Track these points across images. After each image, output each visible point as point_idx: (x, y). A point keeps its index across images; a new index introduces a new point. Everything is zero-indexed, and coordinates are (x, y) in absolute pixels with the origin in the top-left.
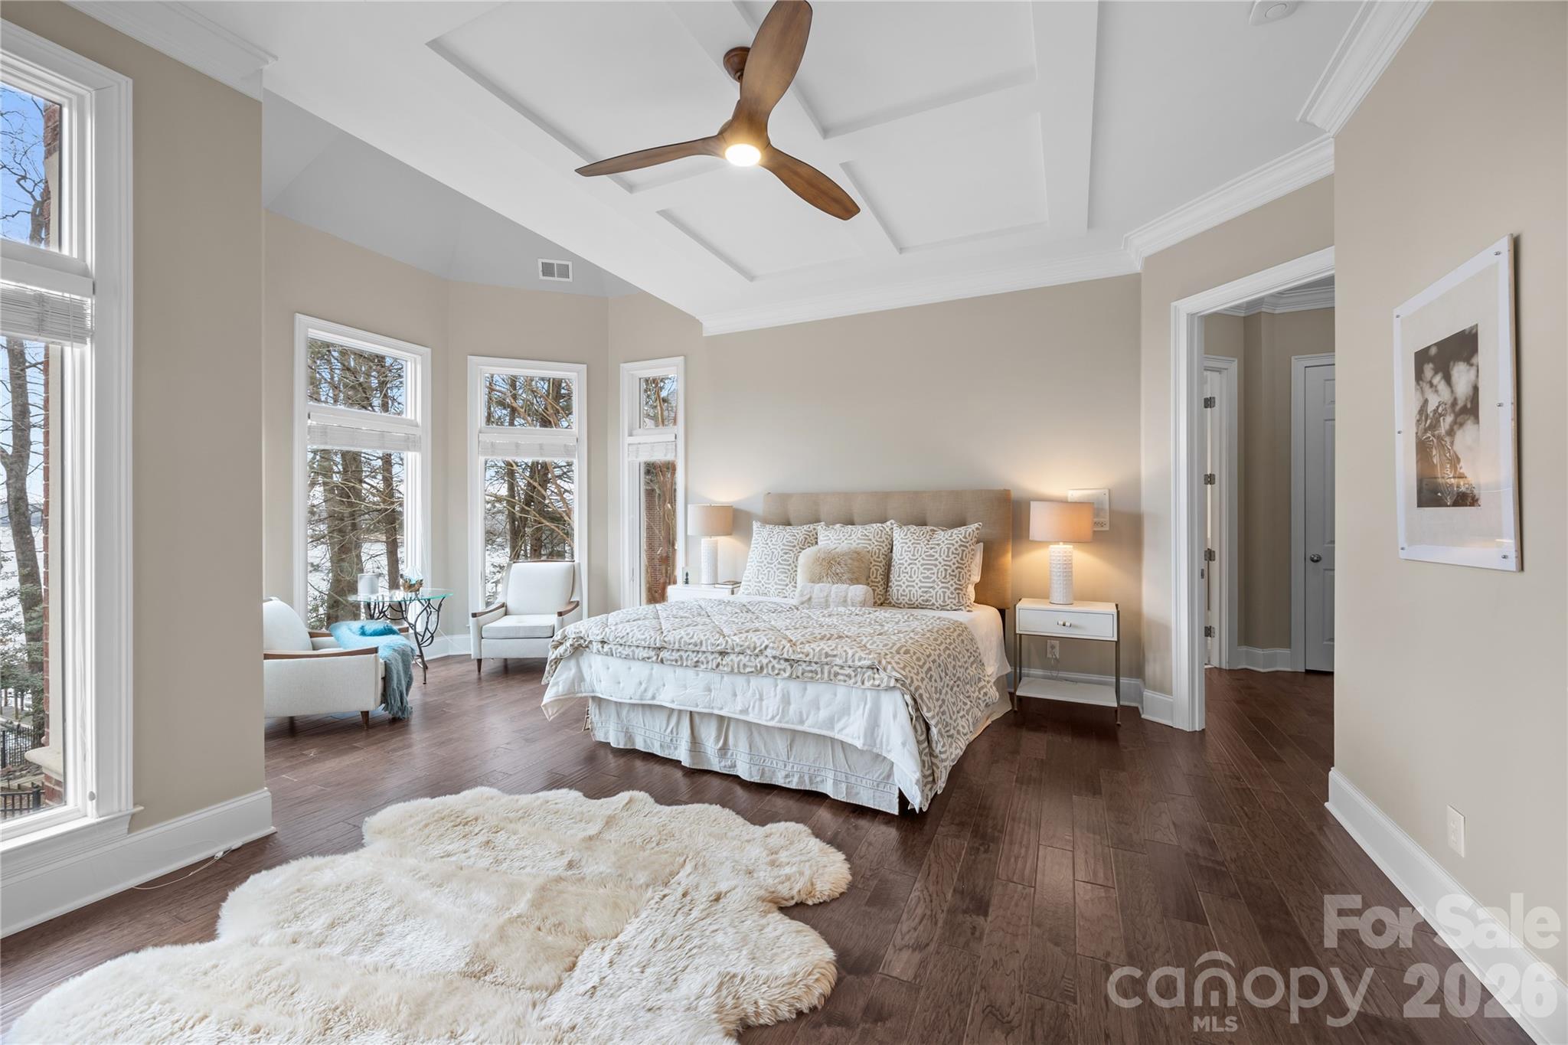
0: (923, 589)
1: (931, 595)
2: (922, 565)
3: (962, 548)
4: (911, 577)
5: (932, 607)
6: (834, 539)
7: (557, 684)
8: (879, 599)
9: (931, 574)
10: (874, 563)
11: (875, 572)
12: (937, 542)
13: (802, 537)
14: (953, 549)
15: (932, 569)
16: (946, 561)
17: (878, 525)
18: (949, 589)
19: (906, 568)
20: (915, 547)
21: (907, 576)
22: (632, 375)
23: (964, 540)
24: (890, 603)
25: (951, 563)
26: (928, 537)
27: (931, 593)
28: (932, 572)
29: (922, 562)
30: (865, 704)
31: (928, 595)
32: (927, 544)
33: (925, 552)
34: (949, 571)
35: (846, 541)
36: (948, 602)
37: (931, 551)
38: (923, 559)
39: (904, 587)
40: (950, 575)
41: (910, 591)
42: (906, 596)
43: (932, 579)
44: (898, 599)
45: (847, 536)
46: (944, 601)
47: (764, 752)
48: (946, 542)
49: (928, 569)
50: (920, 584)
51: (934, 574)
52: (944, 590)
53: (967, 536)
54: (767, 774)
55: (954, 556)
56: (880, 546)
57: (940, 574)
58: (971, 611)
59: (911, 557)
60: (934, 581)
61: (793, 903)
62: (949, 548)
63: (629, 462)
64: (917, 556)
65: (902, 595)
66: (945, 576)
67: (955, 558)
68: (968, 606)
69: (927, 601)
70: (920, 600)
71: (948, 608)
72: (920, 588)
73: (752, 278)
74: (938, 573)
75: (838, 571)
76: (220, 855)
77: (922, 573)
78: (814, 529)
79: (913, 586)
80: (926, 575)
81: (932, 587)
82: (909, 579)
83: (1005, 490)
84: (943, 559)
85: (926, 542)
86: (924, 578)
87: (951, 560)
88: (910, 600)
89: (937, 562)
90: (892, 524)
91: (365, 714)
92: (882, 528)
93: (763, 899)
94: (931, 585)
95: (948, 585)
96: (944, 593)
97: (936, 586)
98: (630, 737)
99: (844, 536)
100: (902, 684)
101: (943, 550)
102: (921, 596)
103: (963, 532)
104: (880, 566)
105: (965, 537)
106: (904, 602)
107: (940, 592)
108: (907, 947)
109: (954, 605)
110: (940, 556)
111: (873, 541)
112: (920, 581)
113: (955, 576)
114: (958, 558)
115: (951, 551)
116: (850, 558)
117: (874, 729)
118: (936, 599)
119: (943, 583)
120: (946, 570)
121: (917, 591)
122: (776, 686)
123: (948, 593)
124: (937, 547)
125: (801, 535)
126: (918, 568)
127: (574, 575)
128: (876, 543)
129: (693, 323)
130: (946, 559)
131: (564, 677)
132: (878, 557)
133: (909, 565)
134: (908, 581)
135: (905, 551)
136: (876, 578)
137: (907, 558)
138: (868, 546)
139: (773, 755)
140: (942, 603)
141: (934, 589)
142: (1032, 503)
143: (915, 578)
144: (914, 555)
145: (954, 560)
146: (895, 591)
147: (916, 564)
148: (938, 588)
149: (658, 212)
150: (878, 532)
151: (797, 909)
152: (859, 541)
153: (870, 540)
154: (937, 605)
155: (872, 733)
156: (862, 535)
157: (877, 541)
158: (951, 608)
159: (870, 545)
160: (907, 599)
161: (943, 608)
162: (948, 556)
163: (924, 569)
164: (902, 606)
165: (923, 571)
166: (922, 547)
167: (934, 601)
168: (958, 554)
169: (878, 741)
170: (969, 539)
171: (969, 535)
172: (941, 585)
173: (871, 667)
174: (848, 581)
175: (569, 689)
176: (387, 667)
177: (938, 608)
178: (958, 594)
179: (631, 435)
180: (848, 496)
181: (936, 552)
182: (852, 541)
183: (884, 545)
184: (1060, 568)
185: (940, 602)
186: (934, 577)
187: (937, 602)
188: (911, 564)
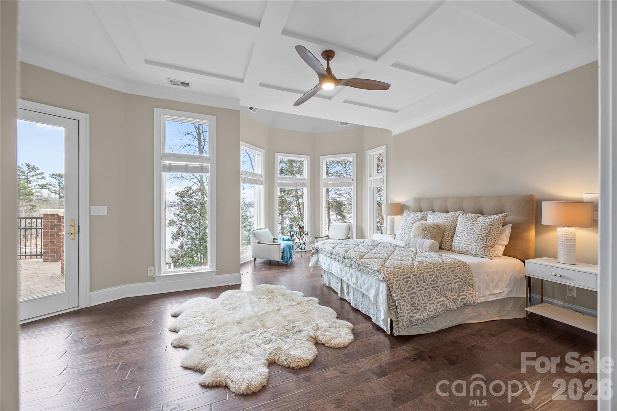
0: (465, 245)
1: (469, 248)
2: (467, 233)
3: (490, 226)
4: (461, 238)
5: (470, 254)
6: (433, 219)
7: (312, 261)
8: (448, 247)
9: (470, 238)
10: (447, 231)
11: (447, 235)
12: (477, 222)
13: (420, 217)
14: (484, 226)
15: (471, 236)
16: (480, 232)
17: (454, 213)
18: (479, 246)
19: (459, 234)
20: (466, 224)
21: (459, 238)
22: (371, 154)
23: (492, 222)
24: (452, 250)
25: (482, 234)
26: (474, 220)
27: (469, 247)
28: (471, 237)
29: (467, 232)
30: (376, 285)
31: (468, 248)
32: (472, 223)
33: (470, 227)
34: (480, 237)
35: (437, 220)
36: (478, 253)
37: (473, 227)
38: (468, 230)
39: (457, 243)
40: (481, 239)
41: (460, 245)
42: (458, 247)
43: (471, 241)
44: (455, 249)
45: (438, 217)
46: (476, 252)
47: (357, 298)
48: (482, 222)
49: (469, 236)
50: (464, 242)
51: (472, 238)
52: (476, 246)
53: (495, 220)
54: (357, 305)
55: (484, 230)
56: (452, 223)
57: (475, 238)
58: (491, 259)
59: (463, 229)
60: (471, 242)
61: (321, 343)
62: (482, 226)
63: (369, 187)
64: (465, 228)
65: (456, 247)
66: (478, 240)
67: (485, 231)
68: (491, 256)
69: (467, 251)
70: (464, 250)
71: (478, 256)
72: (464, 244)
73: (396, 111)
74: (474, 237)
75: (426, 233)
76: (230, 285)
77: (466, 237)
78: (427, 214)
79: (461, 243)
80: (468, 238)
81: (470, 244)
82: (460, 240)
83: (530, 195)
84: (478, 231)
85: (472, 222)
86: (466, 239)
87: (483, 232)
88: (459, 249)
89: (475, 233)
90: (460, 212)
91: (278, 262)
92: (454, 214)
93: (311, 337)
94: (470, 243)
95: (479, 244)
96: (476, 248)
97: (472, 244)
98: (330, 283)
99: (437, 217)
100: (385, 280)
101: (479, 226)
102: (464, 248)
103: (493, 218)
104: (451, 232)
105: (493, 221)
106: (457, 250)
107: (474, 247)
108: (339, 370)
109: (482, 254)
110: (477, 229)
111: (449, 220)
112: (465, 241)
113: (484, 240)
114: (487, 231)
115: (483, 227)
116: (433, 228)
117: (377, 296)
118: (472, 250)
119: (476, 243)
120: (478, 237)
121: (462, 246)
122: (355, 273)
123: (478, 248)
124: (476, 225)
125: (420, 216)
126: (465, 235)
127: (349, 227)
128: (450, 221)
129: (389, 132)
130: (480, 231)
131: (314, 259)
132: (450, 228)
133: (461, 233)
134: (459, 241)
135: (461, 226)
136: (448, 238)
137: (460, 229)
138: (446, 222)
139: (359, 299)
140: (475, 253)
141: (471, 245)
142: (543, 202)
143: (462, 239)
144: (464, 228)
145: (484, 232)
146: (454, 245)
147: (464, 232)
148: (473, 245)
149: (343, 102)
150: (452, 216)
151: (322, 345)
152: (443, 220)
153: (448, 220)
154: (472, 253)
155: (376, 298)
156: (444, 217)
157: (451, 220)
158: (480, 256)
159: (447, 222)
160: (458, 249)
161: (475, 255)
162: (481, 230)
163: (468, 235)
164: (456, 252)
165: (467, 236)
166: (469, 225)
167: (471, 251)
168: (487, 229)
169: (378, 301)
170: (496, 221)
171: (496, 220)
172: (475, 244)
173: (377, 271)
174: (429, 238)
175: (315, 264)
176: (284, 250)
177: (473, 255)
178: (485, 249)
179: (370, 177)
180: (445, 199)
181: (475, 227)
182: (439, 220)
183: (454, 223)
184: (562, 242)
185: (474, 252)
186: (472, 240)
187: (472, 252)
188: (462, 232)
